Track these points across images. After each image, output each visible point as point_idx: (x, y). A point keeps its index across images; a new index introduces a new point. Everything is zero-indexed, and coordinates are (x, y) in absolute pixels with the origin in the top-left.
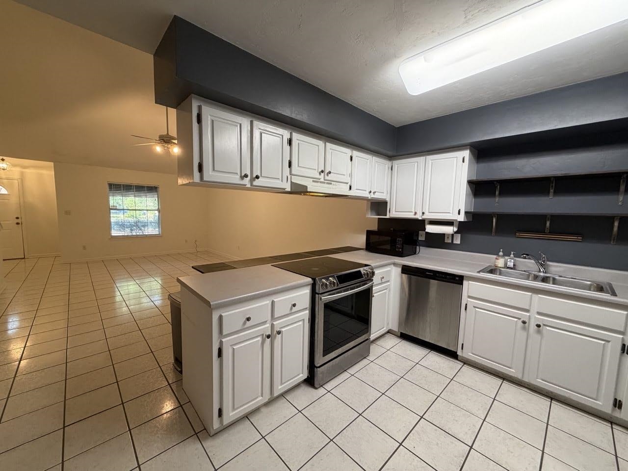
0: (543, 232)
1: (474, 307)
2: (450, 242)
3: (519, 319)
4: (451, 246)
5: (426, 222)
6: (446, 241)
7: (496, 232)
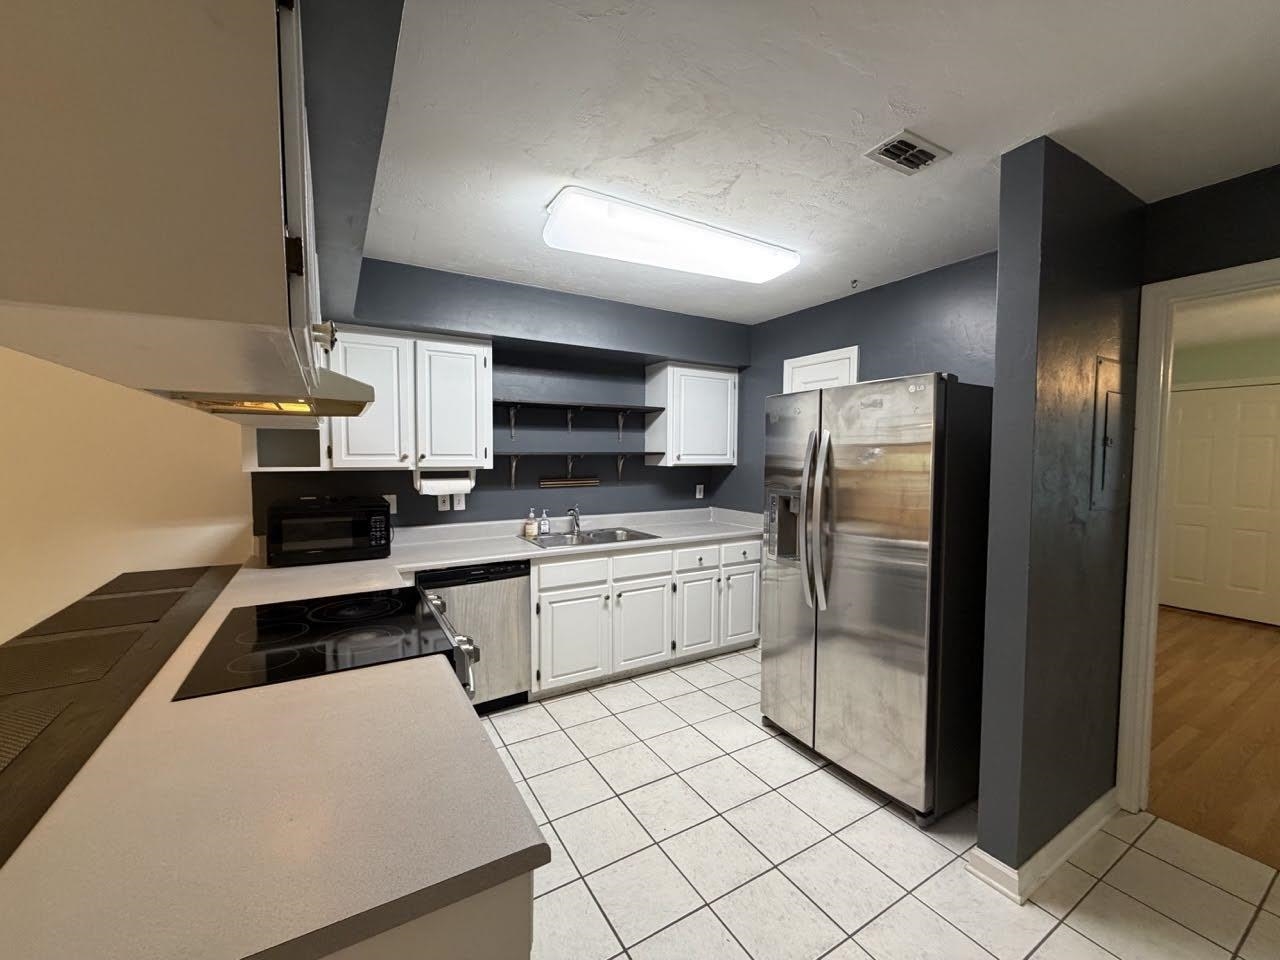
0: (565, 478)
1: (550, 603)
2: (448, 508)
3: (599, 596)
4: (450, 517)
5: (417, 476)
6: (440, 509)
7: (515, 484)
